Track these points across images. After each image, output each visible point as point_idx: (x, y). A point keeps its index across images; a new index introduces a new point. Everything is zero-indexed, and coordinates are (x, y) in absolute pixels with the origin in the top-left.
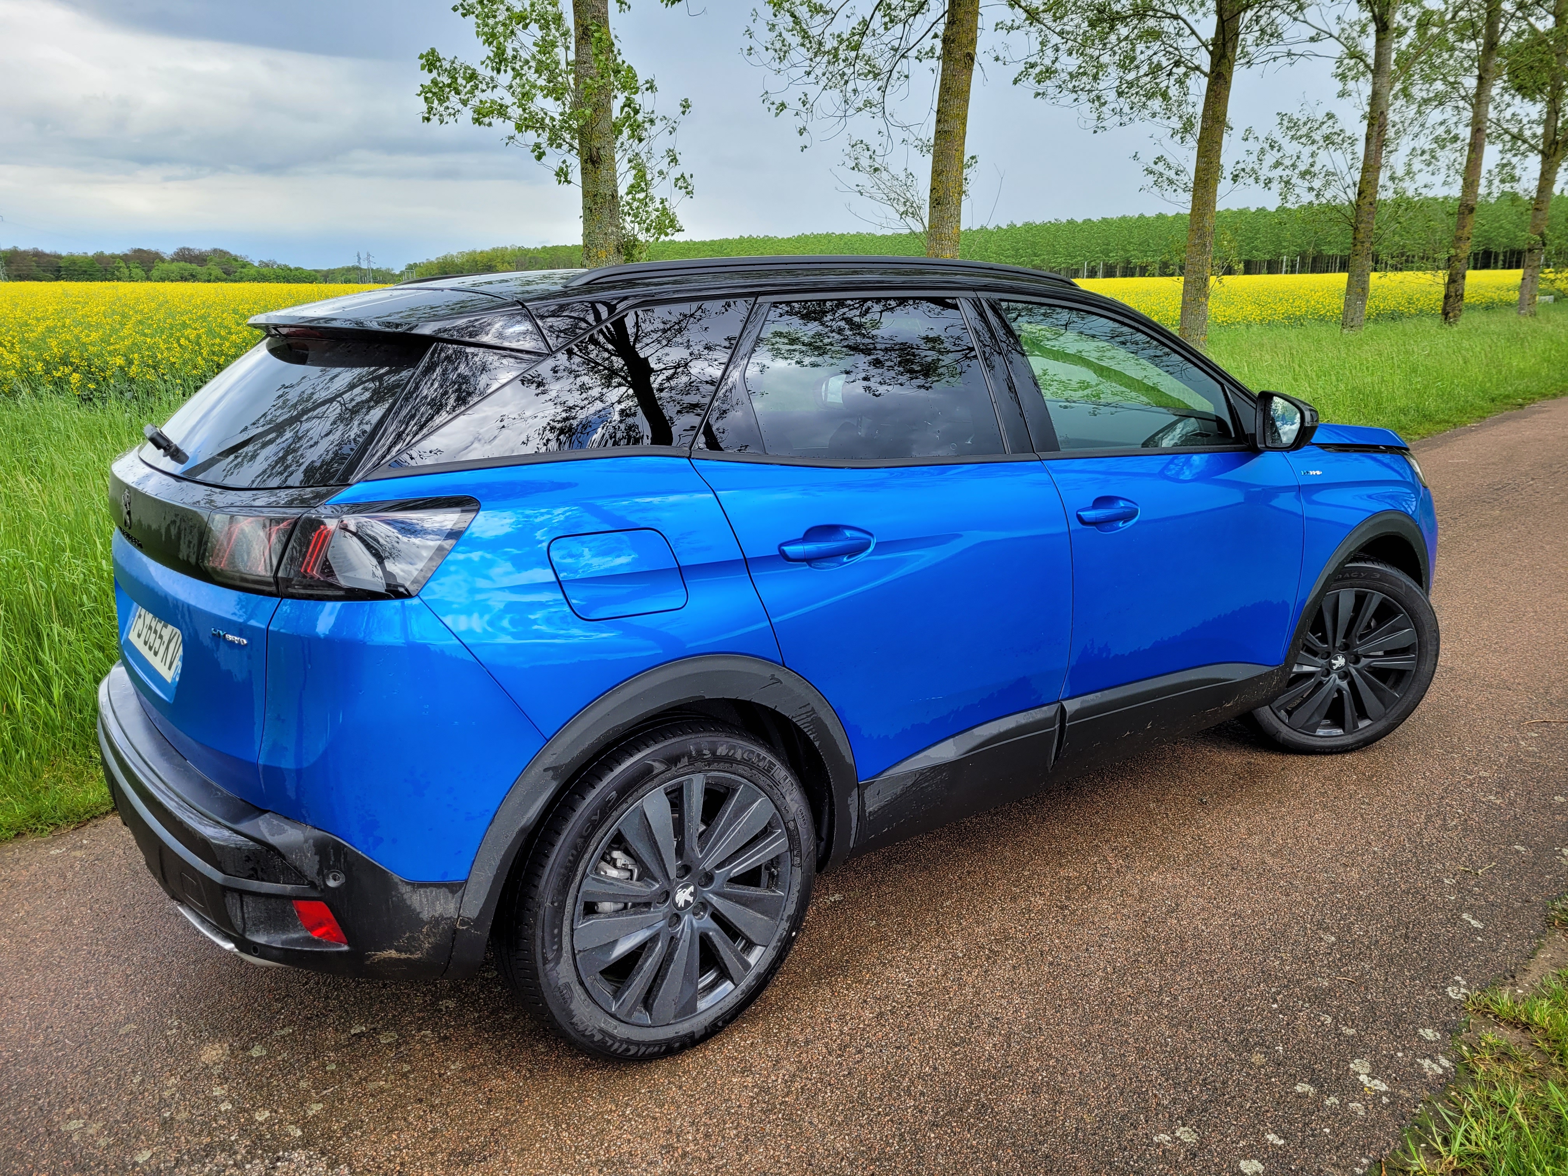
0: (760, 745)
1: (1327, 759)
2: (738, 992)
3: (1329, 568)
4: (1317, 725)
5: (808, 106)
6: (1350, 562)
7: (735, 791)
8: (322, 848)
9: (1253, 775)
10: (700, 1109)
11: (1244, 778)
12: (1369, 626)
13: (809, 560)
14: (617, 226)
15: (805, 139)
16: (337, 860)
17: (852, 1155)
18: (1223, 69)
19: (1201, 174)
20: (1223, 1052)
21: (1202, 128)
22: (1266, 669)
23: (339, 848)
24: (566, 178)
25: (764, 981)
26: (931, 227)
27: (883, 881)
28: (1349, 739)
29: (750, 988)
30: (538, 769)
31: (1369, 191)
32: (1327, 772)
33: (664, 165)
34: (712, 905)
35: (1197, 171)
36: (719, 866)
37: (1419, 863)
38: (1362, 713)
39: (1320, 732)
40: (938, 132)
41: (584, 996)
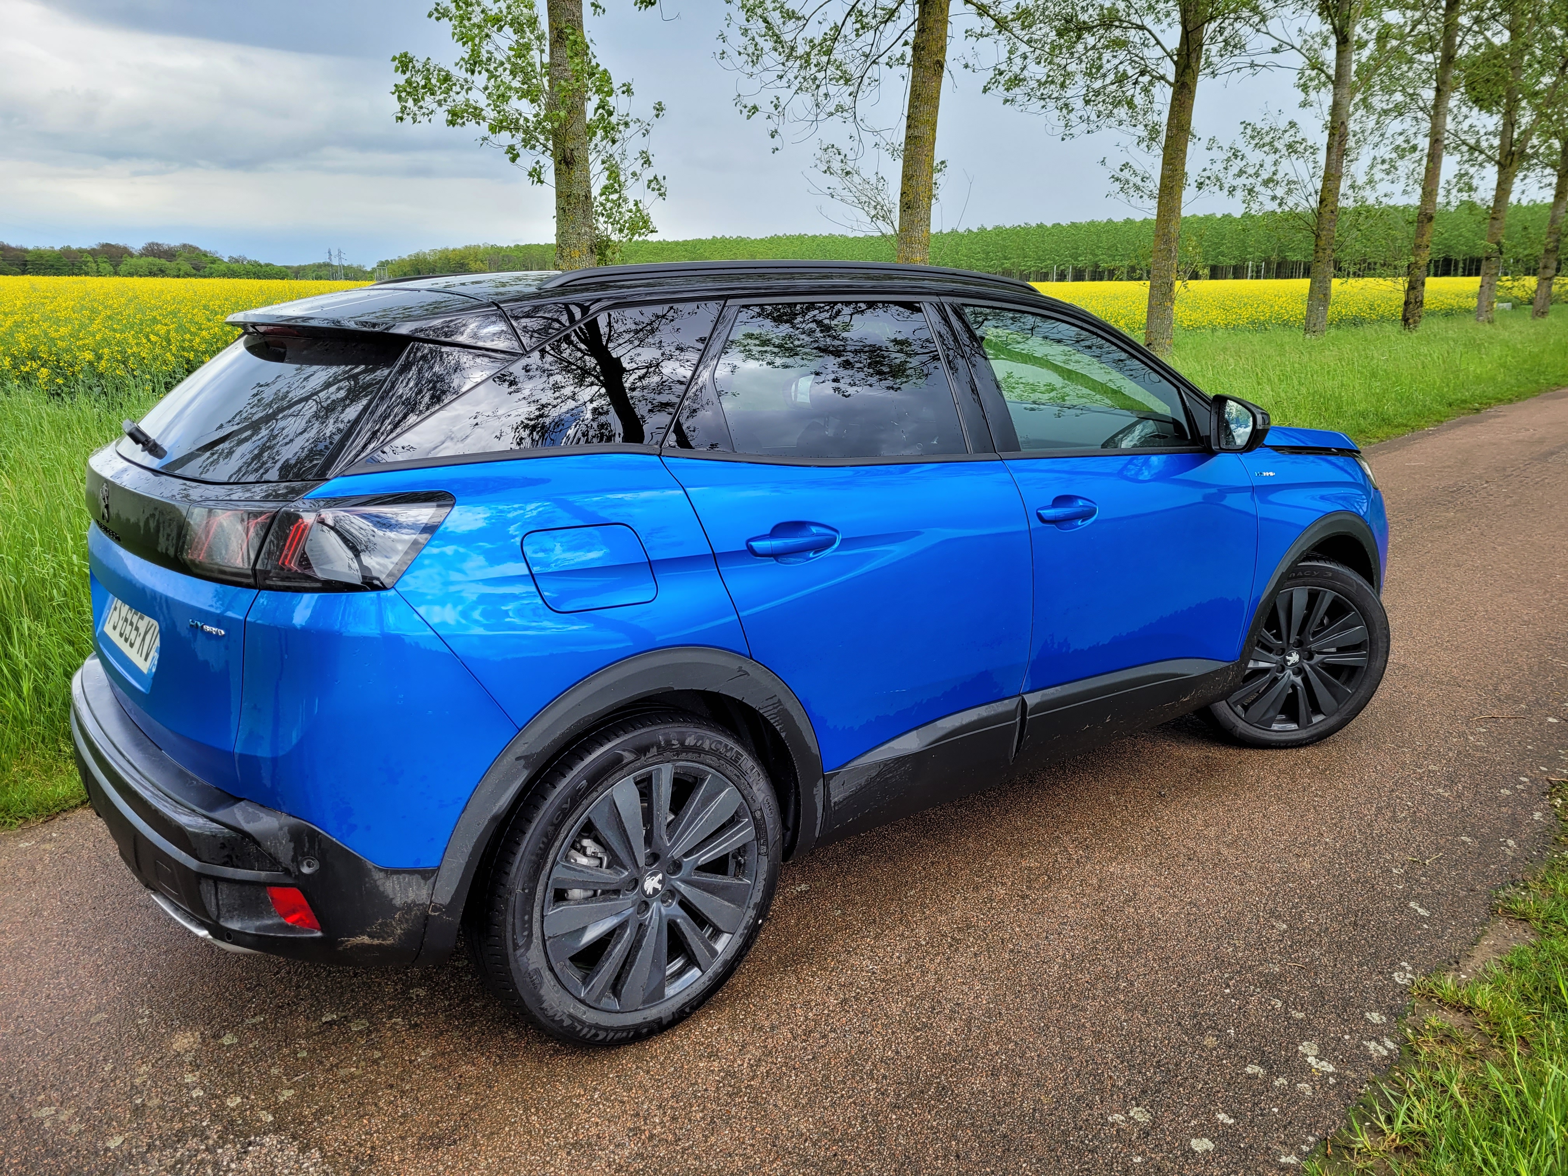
0: (728, 736)
1: (1282, 753)
2: (705, 978)
3: (1283, 567)
4: (1272, 720)
5: (780, 109)
6: (1303, 561)
7: (703, 780)
8: (296, 836)
9: (1210, 769)
10: (667, 1094)
11: (1202, 772)
12: (1322, 623)
13: (776, 555)
14: (590, 227)
15: (776, 142)
16: (312, 847)
17: (816, 1137)
18: (1187, 79)
19: (1166, 181)
20: (1177, 1034)
21: (1167, 136)
22: (1222, 665)
23: (313, 835)
24: (539, 178)
25: (730, 968)
26: (901, 230)
27: (848, 872)
28: (1303, 734)
29: (716, 974)
30: (510, 758)
31: (1330, 199)
32: (1282, 766)
33: (637, 167)
34: (679, 892)
35: (1162, 178)
36: (687, 855)
37: (1369, 853)
38: (1316, 709)
39: (1275, 727)
40: (908, 137)
41: (553, 982)
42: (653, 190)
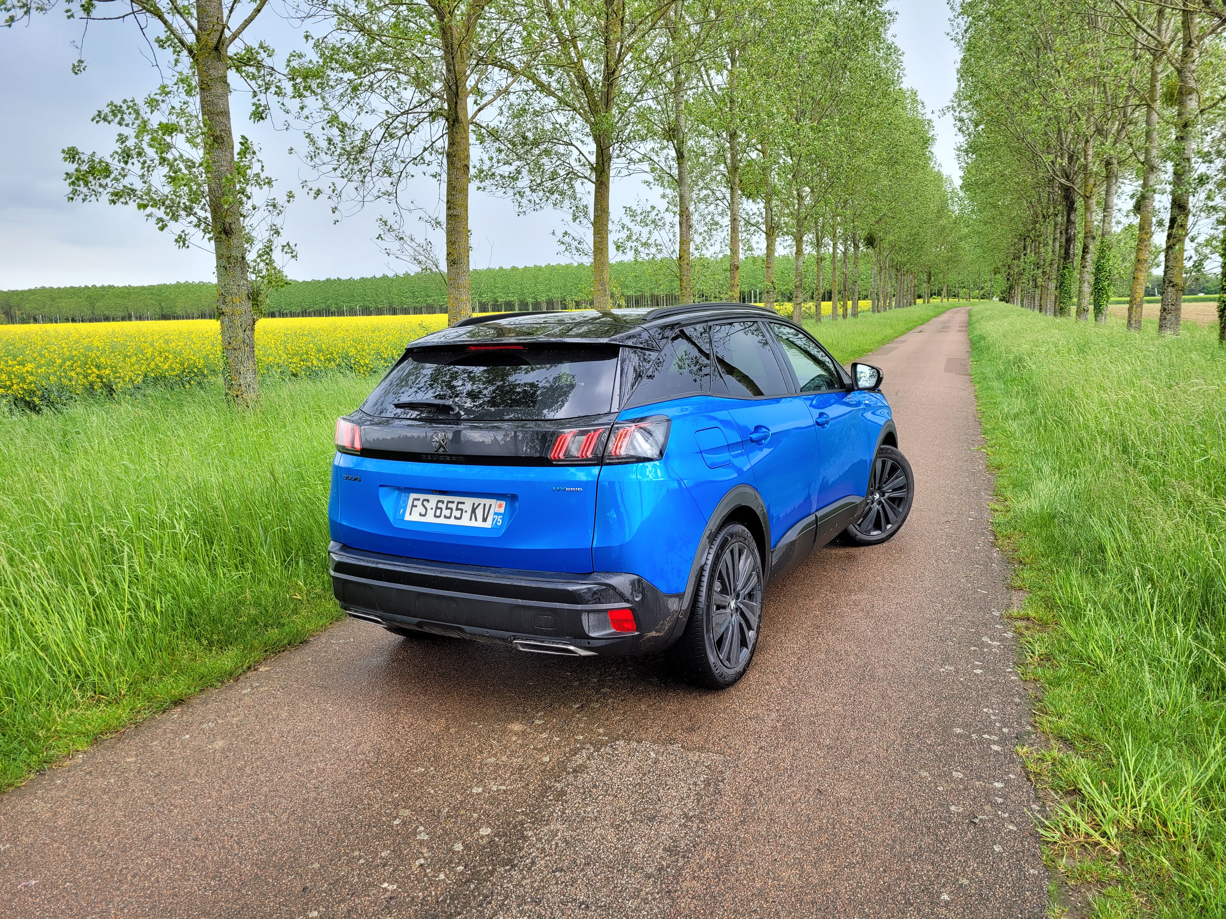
0: (749, 530)
1: (878, 546)
3: (877, 447)
4: (871, 530)
5: (337, 192)
6: (885, 444)
7: (744, 552)
8: (633, 584)
10: (766, 698)
12: (887, 477)
13: (756, 442)
14: (246, 280)
15: (337, 215)
16: (639, 587)
18: (603, 179)
19: (598, 245)
21: (595, 216)
23: (640, 582)
24: (184, 244)
25: (754, 648)
28: (884, 535)
29: (751, 652)
30: (705, 537)
31: (686, 256)
34: (740, 608)
35: (595, 243)
36: (741, 590)
37: (947, 576)
38: (888, 522)
39: (872, 533)
40: (448, 215)
42: (286, 253)
